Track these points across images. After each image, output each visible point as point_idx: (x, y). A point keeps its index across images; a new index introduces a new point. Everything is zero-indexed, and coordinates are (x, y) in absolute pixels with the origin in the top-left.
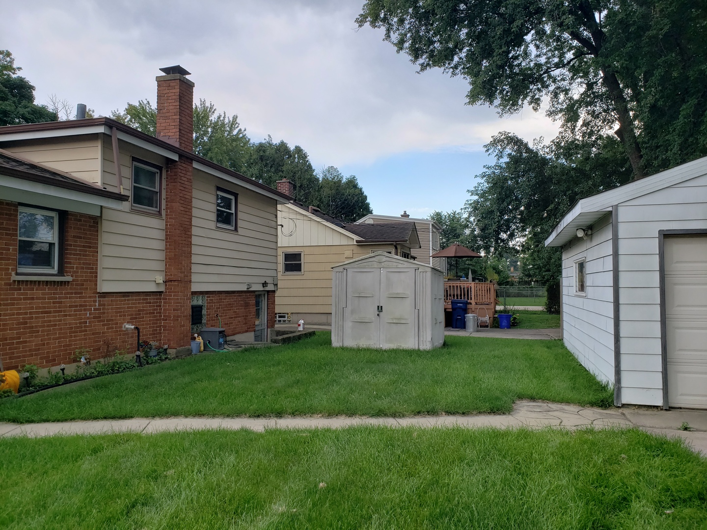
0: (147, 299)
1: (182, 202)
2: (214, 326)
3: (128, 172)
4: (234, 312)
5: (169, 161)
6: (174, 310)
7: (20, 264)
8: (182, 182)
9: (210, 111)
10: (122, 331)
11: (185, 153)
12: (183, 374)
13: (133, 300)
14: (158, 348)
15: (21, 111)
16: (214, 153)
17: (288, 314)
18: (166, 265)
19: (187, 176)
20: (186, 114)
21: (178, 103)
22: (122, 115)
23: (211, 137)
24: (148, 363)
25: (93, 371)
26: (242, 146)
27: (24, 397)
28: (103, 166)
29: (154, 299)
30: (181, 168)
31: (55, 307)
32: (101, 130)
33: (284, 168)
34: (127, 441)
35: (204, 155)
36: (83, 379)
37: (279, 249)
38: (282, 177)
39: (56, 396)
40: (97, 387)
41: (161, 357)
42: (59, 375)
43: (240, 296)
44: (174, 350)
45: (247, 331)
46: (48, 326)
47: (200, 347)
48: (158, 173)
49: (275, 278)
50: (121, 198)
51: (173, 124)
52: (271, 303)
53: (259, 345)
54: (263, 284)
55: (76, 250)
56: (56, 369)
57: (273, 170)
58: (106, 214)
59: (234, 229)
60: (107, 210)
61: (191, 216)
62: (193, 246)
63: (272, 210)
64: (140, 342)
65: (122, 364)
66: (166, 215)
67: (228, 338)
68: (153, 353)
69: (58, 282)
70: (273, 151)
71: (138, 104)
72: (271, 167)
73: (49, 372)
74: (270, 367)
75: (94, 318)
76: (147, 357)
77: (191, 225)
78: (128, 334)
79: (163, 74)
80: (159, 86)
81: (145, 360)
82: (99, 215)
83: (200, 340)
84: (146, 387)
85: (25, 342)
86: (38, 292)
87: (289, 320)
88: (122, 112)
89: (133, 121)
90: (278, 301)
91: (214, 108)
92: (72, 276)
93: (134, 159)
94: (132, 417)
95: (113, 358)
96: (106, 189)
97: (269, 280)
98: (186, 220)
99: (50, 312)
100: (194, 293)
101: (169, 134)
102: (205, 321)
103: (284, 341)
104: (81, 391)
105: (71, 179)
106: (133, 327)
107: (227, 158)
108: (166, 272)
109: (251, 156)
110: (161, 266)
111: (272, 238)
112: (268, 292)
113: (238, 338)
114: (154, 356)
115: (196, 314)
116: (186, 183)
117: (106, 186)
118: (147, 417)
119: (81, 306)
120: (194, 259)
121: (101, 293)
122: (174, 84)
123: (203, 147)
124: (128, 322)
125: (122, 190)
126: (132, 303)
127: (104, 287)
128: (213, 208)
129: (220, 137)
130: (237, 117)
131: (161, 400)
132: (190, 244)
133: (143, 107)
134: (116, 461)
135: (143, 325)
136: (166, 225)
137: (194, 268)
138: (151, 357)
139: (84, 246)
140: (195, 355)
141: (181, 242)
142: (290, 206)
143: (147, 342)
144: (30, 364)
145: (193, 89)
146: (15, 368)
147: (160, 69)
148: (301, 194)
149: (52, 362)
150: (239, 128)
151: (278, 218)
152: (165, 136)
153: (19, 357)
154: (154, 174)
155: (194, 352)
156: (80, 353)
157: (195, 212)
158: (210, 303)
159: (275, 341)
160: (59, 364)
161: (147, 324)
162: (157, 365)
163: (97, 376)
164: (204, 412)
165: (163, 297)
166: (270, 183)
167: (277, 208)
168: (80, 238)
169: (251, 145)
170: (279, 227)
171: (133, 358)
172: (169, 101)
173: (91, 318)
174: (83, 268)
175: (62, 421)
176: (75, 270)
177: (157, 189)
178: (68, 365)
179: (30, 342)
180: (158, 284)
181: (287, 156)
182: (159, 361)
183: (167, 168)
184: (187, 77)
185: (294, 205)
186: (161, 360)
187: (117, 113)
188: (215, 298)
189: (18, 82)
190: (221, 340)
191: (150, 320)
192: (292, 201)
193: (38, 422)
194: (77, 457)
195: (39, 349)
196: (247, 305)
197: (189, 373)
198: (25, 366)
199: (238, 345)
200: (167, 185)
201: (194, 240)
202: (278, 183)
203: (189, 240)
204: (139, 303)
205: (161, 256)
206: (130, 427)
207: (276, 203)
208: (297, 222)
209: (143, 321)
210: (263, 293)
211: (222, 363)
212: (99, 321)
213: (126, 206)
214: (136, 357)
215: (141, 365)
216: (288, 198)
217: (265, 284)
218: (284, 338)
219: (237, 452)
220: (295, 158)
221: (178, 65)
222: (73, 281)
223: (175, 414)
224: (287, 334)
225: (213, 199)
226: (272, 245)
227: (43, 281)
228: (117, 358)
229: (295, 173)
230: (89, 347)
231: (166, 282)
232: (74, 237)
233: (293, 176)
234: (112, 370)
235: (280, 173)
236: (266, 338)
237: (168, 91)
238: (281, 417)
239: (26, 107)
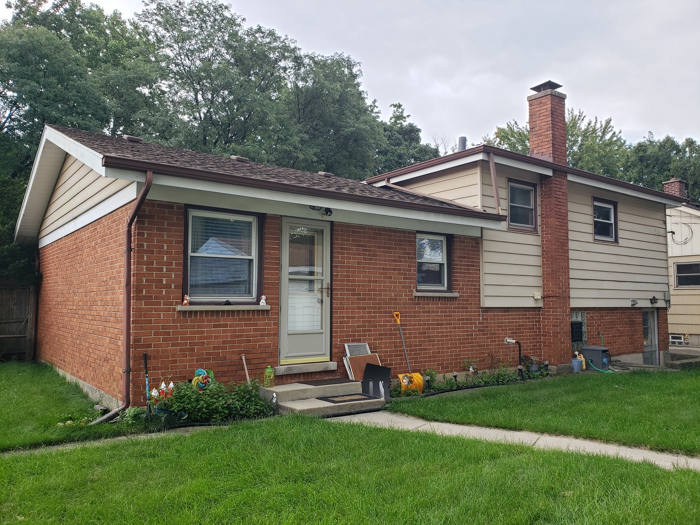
0: (526, 315)
1: (558, 217)
2: (596, 344)
3: (504, 193)
4: (617, 330)
5: (543, 177)
6: (554, 326)
7: (419, 282)
8: (557, 196)
9: (579, 119)
10: (505, 344)
11: (559, 167)
12: (567, 393)
13: (513, 315)
14: (539, 363)
15: (412, 152)
16: (585, 162)
17: (684, 335)
18: (543, 281)
19: (562, 190)
20: (559, 128)
21: (550, 119)
22: (491, 139)
23: (581, 146)
24: (529, 378)
25: (481, 380)
26: (616, 150)
27: (428, 398)
28: (482, 190)
29: (533, 315)
30: (556, 182)
31: (446, 320)
32: (480, 157)
33: (671, 166)
34: (521, 453)
35: (574, 165)
36: (472, 387)
37: (669, 260)
38: (668, 178)
39: (453, 400)
40: (485, 396)
41: (542, 373)
42: (452, 381)
43: (624, 313)
44: (555, 367)
45: (633, 352)
46: (442, 336)
47: (582, 366)
48: (532, 190)
49: (666, 293)
50: (498, 218)
51: (546, 140)
52: (663, 322)
53: (651, 369)
54: (651, 300)
55: (461, 269)
56: (450, 375)
57: (656, 170)
58: (487, 235)
59: (614, 241)
60: (486, 230)
61: (568, 230)
62: (570, 261)
63: (660, 216)
64: (522, 356)
65: (506, 377)
66: (542, 231)
67: (613, 358)
68: (534, 368)
69: (448, 297)
70: (656, 149)
71: (507, 126)
72: (654, 167)
73: (444, 378)
74: (669, 395)
75: (479, 331)
76: (529, 371)
77: (567, 239)
78: (509, 348)
79: (534, 93)
80: (530, 105)
81: (527, 374)
82: (480, 236)
83: (581, 358)
84: (532, 401)
85: (425, 349)
86: (432, 306)
87: (686, 342)
88: (492, 137)
89: (502, 143)
90: (670, 319)
91: (584, 115)
92: (459, 292)
93: (510, 180)
94: (521, 430)
95: (497, 370)
96: (485, 211)
97: (659, 296)
98: (563, 234)
99: (442, 324)
100: (574, 309)
101: (542, 151)
102: (586, 339)
103: (684, 366)
104: (474, 398)
105: (456, 206)
106: (514, 341)
107: (600, 164)
108: (544, 288)
109: (628, 158)
110: (539, 282)
111: (662, 248)
112: (658, 309)
113: (625, 358)
114: (536, 371)
115: (576, 331)
116: (561, 197)
117: (485, 209)
118: (536, 432)
119: (467, 319)
120: (572, 274)
121: (484, 308)
122: (546, 100)
123: (572, 157)
124: (509, 337)
125: (500, 211)
126: (512, 319)
127: (487, 303)
128: (590, 219)
129: (591, 144)
130: (610, 120)
131: (549, 417)
132: (567, 259)
133: (511, 128)
134: (513, 471)
135: (524, 339)
136: (542, 241)
137: (572, 284)
138: (532, 371)
139: (468, 265)
140: (577, 373)
141: (557, 257)
142: (683, 209)
143: (528, 356)
144: (430, 369)
145: (564, 101)
146: (418, 371)
147: (531, 89)
148: (695, 193)
149: (446, 368)
150: (613, 132)
151: (667, 224)
152: (539, 153)
153: (421, 362)
154: (529, 192)
155: (576, 370)
156: (468, 362)
157: (571, 226)
158: (590, 320)
159: (672, 366)
160: (452, 371)
161: (526, 339)
162: (539, 380)
163: (485, 386)
164: (596, 436)
165: (541, 312)
166: (653, 185)
167: (665, 213)
168: (465, 258)
169: (627, 147)
170: (669, 235)
171: (516, 371)
172: (541, 118)
173: (476, 331)
174: (467, 285)
175: (460, 424)
176: (461, 287)
177: (532, 207)
178: (459, 373)
179: (429, 349)
180: (536, 300)
181: (675, 152)
182: (541, 377)
183: (541, 184)
184: (558, 90)
185: (687, 207)
186: (543, 376)
187: (488, 138)
188: (596, 315)
189: (408, 128)
190: (605, 360)
191: (530, 336)
192: (684, 204)
193: (441, 422)
194: (478, 460)
195: (435, 357)
196: (632, 323)
197: (574, 392)
198: (426, 370)
199: (624, 366)
200: (542, 201)
201: (571, 254)
202: (665, 184)
203: (566, 254)
204: (519, 318)
205: (538, 272)
206: (521, 440)
207: (664, 207)
208: (693, 227)
209: (523, 336)
210: (652, 310)
211: (609, 385)
212: (483, 335)
213: (504, 225)
214: (518, 371)
215: (523, 379)
216: (679, 200)
217: (653, 300)
218: (683, 363)
219: (642, 487)
220: (685, 152)
221: (548, 80)
222: (460, 296)
223: (565, 433)
224: (686, 359)
225: (589, 210)
226: (662, 256)
227: (436, 297)
228: (501, 370)
229: (686, 170)
230: (476, 358)
231: (544, 298)
232: (460, 257)
233: (683, 174)
234: (497, 381)
235: (666, 173)
236: (657, 361)
237: (540, 109)
238: (692, 456)
239: (414, 148)
